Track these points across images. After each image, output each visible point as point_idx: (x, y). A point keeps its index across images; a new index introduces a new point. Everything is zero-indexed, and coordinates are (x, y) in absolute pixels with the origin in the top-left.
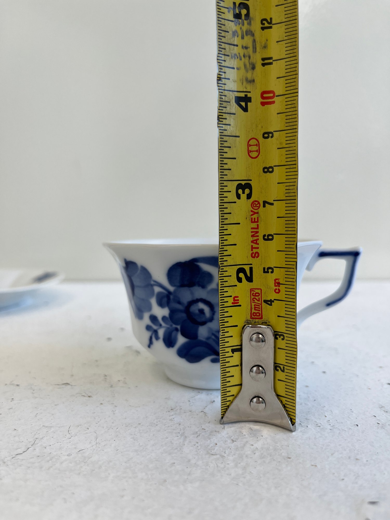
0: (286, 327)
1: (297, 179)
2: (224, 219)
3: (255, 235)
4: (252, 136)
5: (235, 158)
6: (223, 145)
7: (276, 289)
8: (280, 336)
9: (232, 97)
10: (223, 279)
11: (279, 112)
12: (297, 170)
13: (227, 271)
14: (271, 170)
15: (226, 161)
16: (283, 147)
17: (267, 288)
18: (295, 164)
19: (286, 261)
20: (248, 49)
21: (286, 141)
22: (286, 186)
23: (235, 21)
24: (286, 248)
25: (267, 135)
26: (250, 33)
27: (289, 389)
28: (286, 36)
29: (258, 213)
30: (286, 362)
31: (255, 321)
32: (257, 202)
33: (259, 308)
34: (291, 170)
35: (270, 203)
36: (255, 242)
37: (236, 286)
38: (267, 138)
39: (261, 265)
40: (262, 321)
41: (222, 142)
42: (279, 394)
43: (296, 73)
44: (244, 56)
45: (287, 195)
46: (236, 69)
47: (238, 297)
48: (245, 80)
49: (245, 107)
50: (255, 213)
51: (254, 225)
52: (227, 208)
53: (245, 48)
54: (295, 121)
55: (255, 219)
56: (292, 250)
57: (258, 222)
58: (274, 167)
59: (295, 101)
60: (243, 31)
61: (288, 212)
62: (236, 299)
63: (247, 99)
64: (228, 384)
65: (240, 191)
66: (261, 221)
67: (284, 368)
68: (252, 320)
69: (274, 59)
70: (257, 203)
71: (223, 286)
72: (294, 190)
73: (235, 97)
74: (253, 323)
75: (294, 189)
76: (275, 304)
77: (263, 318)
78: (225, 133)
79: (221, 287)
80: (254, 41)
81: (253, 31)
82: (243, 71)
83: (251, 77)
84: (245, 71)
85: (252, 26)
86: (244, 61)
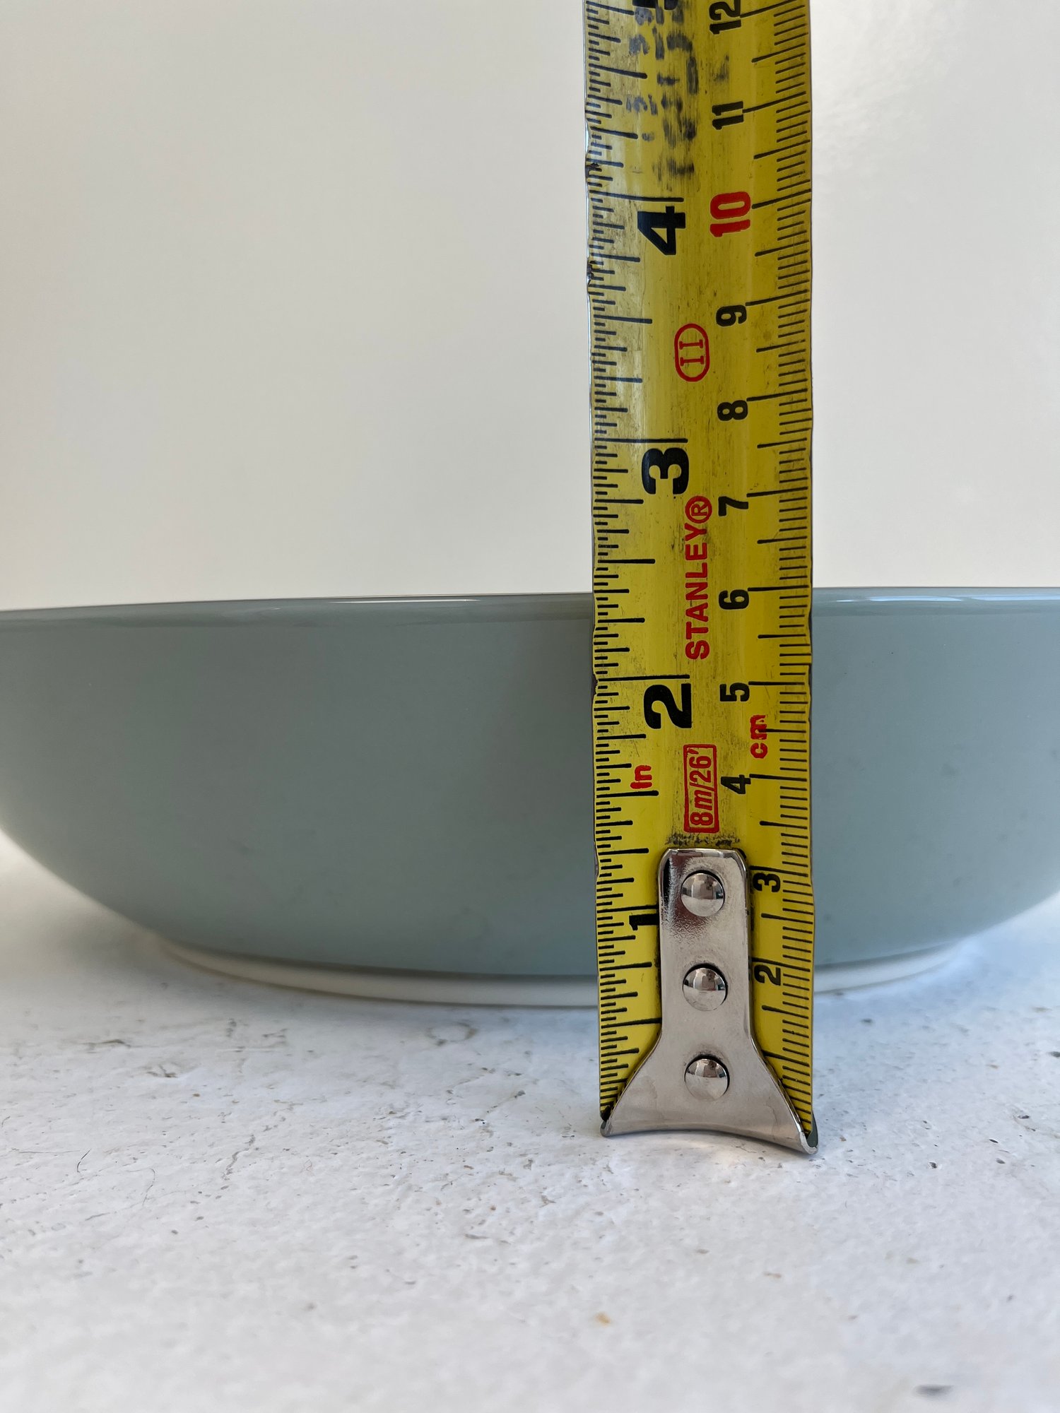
0: (783, 853)
1: (810, 430)
2: (609, 546)
3: (698, 594)
4: (686, 319)
5: (639, 380)
6: (603, 344)
7: (755, 746)
8: (767, 879)
9: (628, 213)
10: (606, 716)
11: (760, 251)
12: (810, 407)
13: (617, 694)
14: (739, 410)
15: (611, 386)
16: (772, 345)
17: (730, 743)
18: (805, 390)
19: (781, 665)
20: (676, 85)
21: (780, 327)
22: (781, 453)
23: (637, 12)
24: (781, 627)
25: (729, 315)
26: (681, 42)
27: (793, 1033)
28: (776, 44)
29: (704, 531)
30: (785, 956)
31: (698, 839)
32: (703, 501)
33: (710, 801)
34: (795, 407)
35: (738, 502)
36: (698, 613)
37: (643, 736)
38: (730, 322)
39: (714, 678)
40: (719, 837)
41: (602, 336)
42: (766, 1049)
43: (805, 139)
44: (664, 103)
45: (783, 477)
46: (640, 137)
47: (648, 768)
48: (666, 167)
49: (666, 241)
50: (696, 532)
51: (695, 566)
52: (616, 516)
53: (665, 83)
54: (804, 269)
55: (696, 547)
56: (798, 630)
57: (704, 556)
58: (748, 403)
59: (803, 214)
60: (661, 39)
61: (787, 525)
62: (643, 773)
63: (674, 220)
64: (621, 1018)
65: (654, 471)
66: (714, 555)
67: (778, 971)
68: (688, 835)
69: (745, 107)
70: (701, 504)
71: (605, 734)
72: (801, 462)
73: (639, 213)
74: (692, 842)
75: (803, 459)
76: (754, 787)
77: (721, 830)
78: (611, 311)
79: (599, 738)
80: (692, 63)
81: (690, 37)
82: (661, 142)
83: (684, 158)
84: (667, 142)
85: (685, 24)
86: (665, 115)
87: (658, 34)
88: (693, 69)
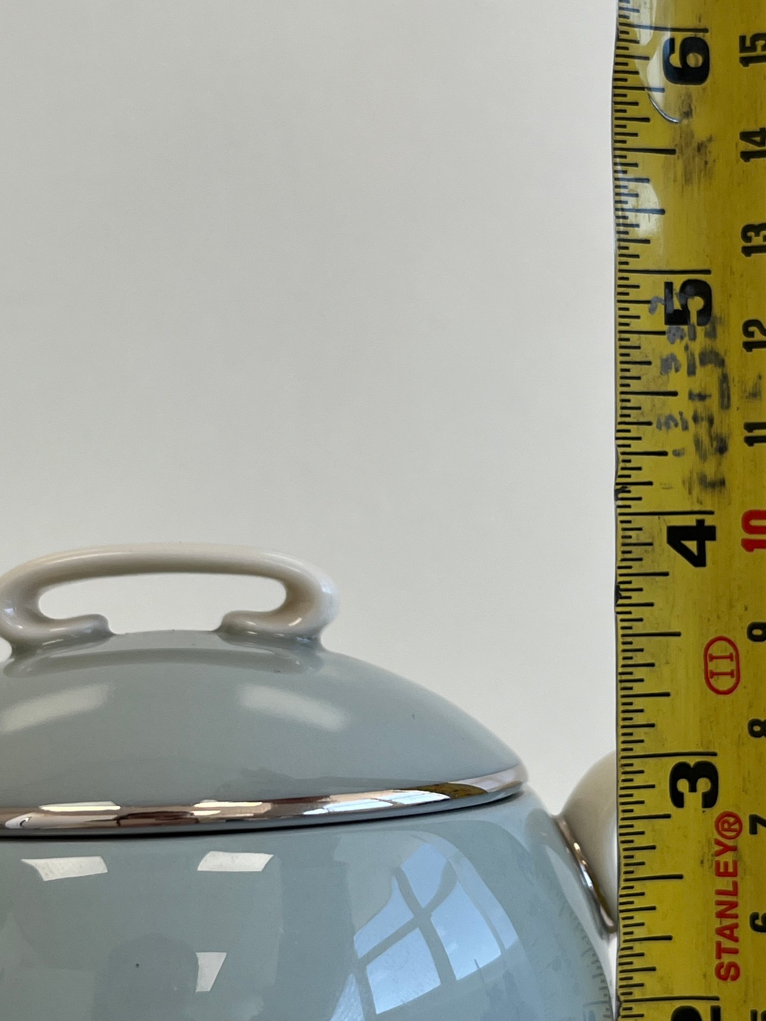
2: (635, 864)
3: (728, 912)
4: (716, 632)
5: (667, 695)
6: (629, 662)
9: (657, 530)
13: (642, 1016)
15: (638, 703)
20: (708, 401)
23: (670, 331)
25: (761, 632)
26: (712, 358)
29: (734, 849)
32: (733, 817)
36: (728, 932)
38: (762, 639)
39: (745, 1002)
41: (629, 654)
44: (696, 419)
46: (670, 454)
48: (696, 481)
49: (696, 554)
50: (727, 849)
51: (725, 884)
52: (642, 833)
53: (696, 398)
55: (726, 864)
57: (734, 874)
60: (693, 355)
63: (704, 533)
65: (683, 785)
66: (745, 873)
70: (732, 820)
73: (668, 528)
78: (638, 628)
80: (724, 379)
81: (722, 352)
82: (691, 457)
83: (715, 472)
84: (698, 457)
85: (718, 340)
86: (696, 430)
87: (690, 353)
88: (725, 385)
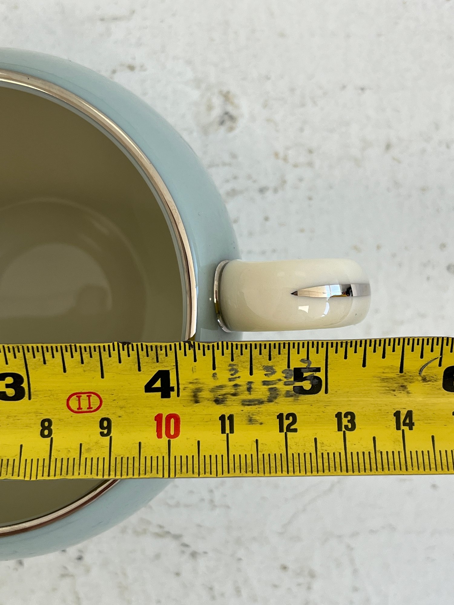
4: (105, 399)
5: (65, 371)
6: (83, 350)
9: (167, 364)
11: (142, 445)
14: (46, 432)
15: (58, 355)
16: (82, 454)
20: (247, 392)
21: (92, 459)
22: (14, 461)
23: (290, 370)
25: (106, 426)
26: (273, 395)
28: (263, 455)
34: (40, 468)
38: (102, 427)
41: (88, 350)
43: (201, 473)
44: (236, 385)
46: (214, 372)
48: (198, 386)
49: (153, 387)
53: (248, 386)
58: (50, 438)
59: (157, 473)
60: (275, 384)
63: (166, 392)
65: (10, 380)
72: (6, 474)
73: (168, 371)
78: (105, 355)
80: (261, 402)
81: (276, 401)
82: (213, 383)
83: (203, 398)
84: (213, 387)
85: (284, 398)
86: (229, 386)
87: (277, 382)
88: (256, 402)
